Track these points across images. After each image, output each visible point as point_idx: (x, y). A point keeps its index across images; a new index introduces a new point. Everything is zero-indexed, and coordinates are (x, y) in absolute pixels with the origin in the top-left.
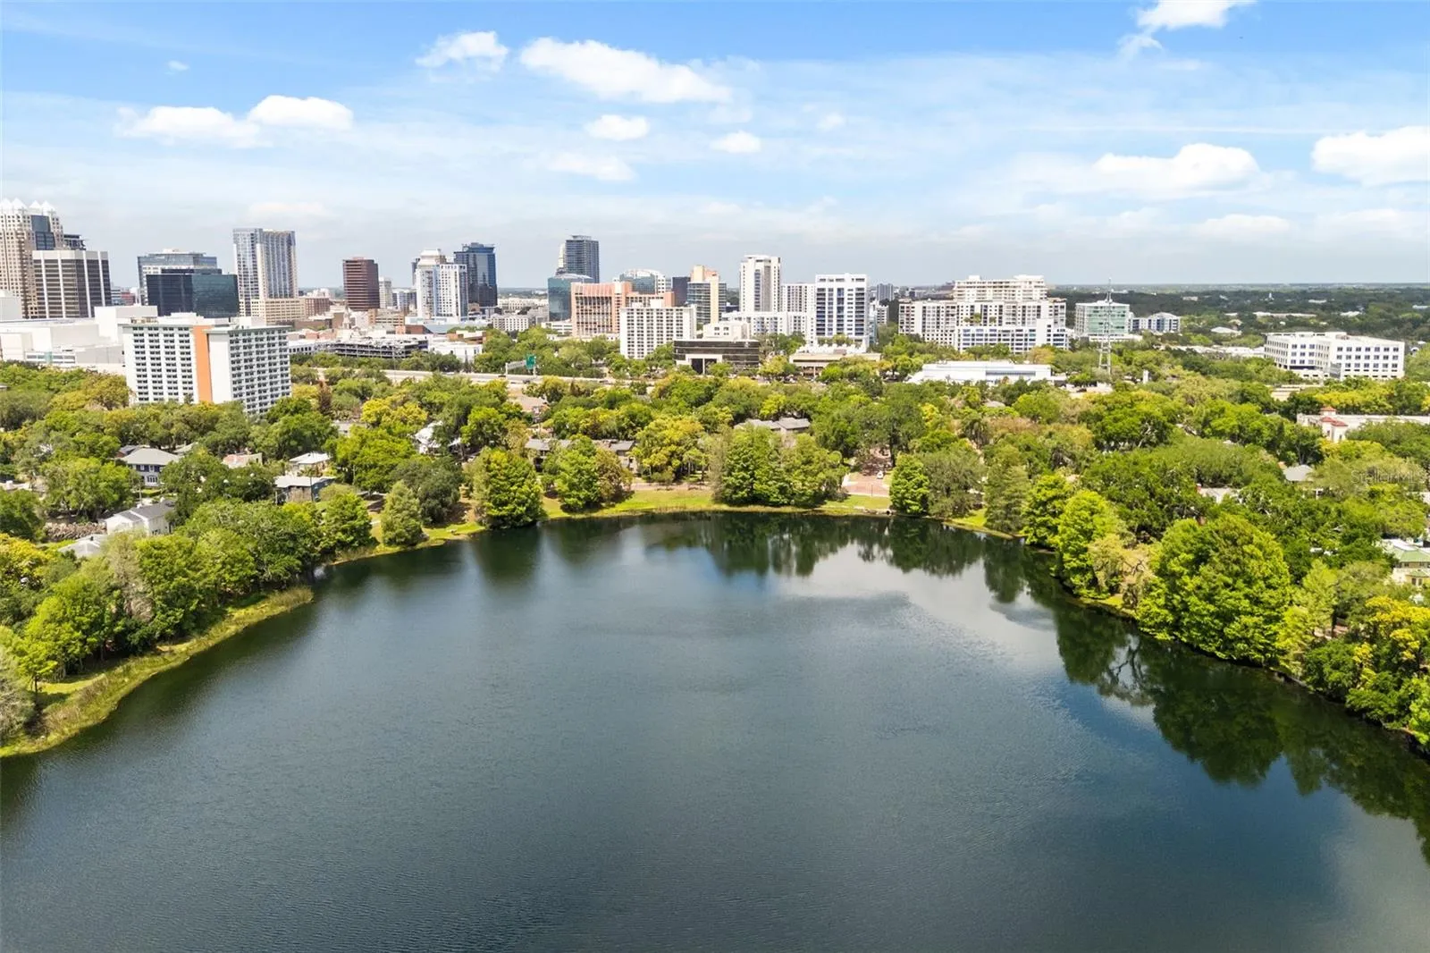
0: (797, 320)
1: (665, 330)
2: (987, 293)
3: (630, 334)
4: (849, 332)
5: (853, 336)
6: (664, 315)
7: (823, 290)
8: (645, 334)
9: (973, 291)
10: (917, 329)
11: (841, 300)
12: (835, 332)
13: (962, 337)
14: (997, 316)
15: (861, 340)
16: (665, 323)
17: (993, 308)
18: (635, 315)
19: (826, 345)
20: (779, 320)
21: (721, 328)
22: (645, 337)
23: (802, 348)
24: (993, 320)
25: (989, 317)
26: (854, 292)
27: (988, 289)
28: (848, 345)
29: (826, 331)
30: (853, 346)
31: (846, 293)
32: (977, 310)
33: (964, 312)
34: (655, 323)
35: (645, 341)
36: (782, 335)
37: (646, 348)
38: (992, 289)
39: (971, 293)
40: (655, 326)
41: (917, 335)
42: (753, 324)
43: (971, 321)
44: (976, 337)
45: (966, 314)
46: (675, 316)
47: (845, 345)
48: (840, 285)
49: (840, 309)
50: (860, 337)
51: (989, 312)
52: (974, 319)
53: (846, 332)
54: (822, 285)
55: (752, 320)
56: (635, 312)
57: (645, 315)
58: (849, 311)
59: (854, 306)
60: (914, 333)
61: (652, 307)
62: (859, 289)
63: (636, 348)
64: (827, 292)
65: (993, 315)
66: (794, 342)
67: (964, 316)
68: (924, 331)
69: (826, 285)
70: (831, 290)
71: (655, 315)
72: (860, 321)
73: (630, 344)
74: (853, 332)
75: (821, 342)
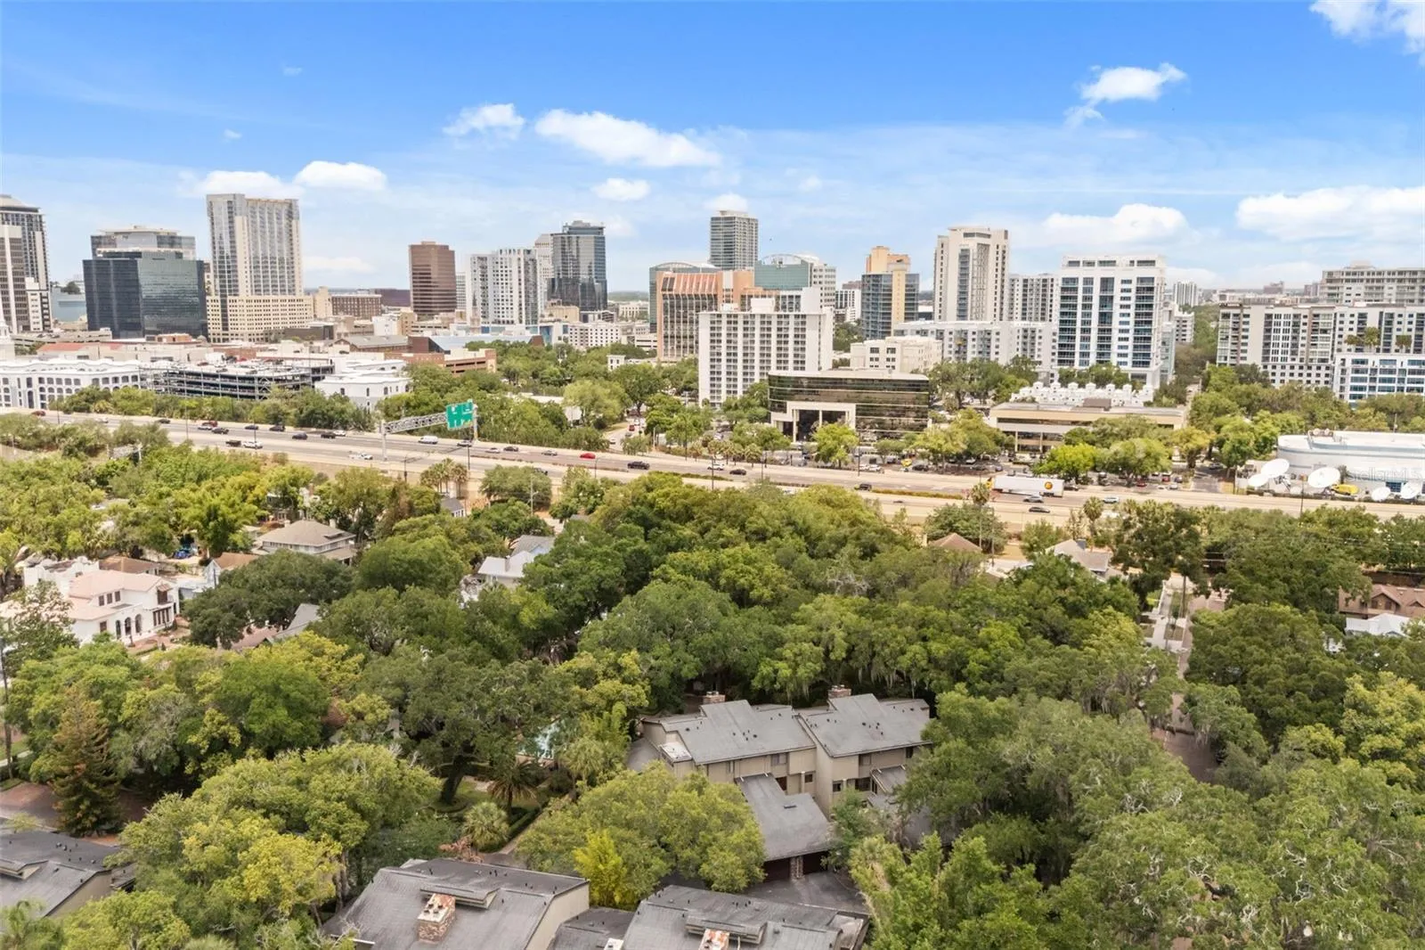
0: (1029, 337)
1: (774, 352)
2: (1386, 291)
3: (715, 358)
4: (1121, 357)
5: (1128, 369)
6: (774, 326)
7: (1075, 280)
8: (740, 358)
9: (1359, 288)
10: (1253, 356)
11: (1106, 301)
12: (1093, 359)
13: (1350, 374)
14: (1413, 334)
15: (1143, 377)
16: (774, 339)
17: (1406, 319)
18: (724, 325)
19: (1073, 385)
20: (993, 336)
21: (883, 350)
22: (740, 364)
23: (1025, 392)
24: (1403, 341)
25: (1395, 333)
26: (1133, 286)
27: (1387, 285)
28: (1119, 385)
29: (1077, 358)
30: (1128, 387)
31: (1118, 286)
32: (1372, 322)
33: (1347, 326)
34: (757, 339)
35: (740, 370)
36: (996, 365)
37: (740, 383)
38: (1394, 285)
39: (1353, 292)
40: (757, 345)
41: (1254, 367)
42: (947, 342)
43: (1359, 343)
44: (1379, 376)
45: (1348, 329)
46: (792, 326)
47: (1111, 386)
48: (1107, 272)
49: (1105, 318)
50: (1140, 370)
51: (1395, 326)
52: (1366, 340)
53: (1114, 359)
54: (1071, 273)
55: (946, 335)
56: (724, 319)
57: (740, 326)
58: (1123, 320)
59: (1132, 311)
60: (1249, 362)
61: (754, 311)
62: (1141, 280)
63: (724, 382)
64: (1080, 286)
65: (1405, 332)
66: (1012, 377)
67: (1346, 333)
68: (1266, 359)
69: (1080, 273)
70: (1088, 281)
71: (758, 325)
72: (1143, 341)
73: (715, 376)
74: (1129, 359)
75: (1065, 380)
